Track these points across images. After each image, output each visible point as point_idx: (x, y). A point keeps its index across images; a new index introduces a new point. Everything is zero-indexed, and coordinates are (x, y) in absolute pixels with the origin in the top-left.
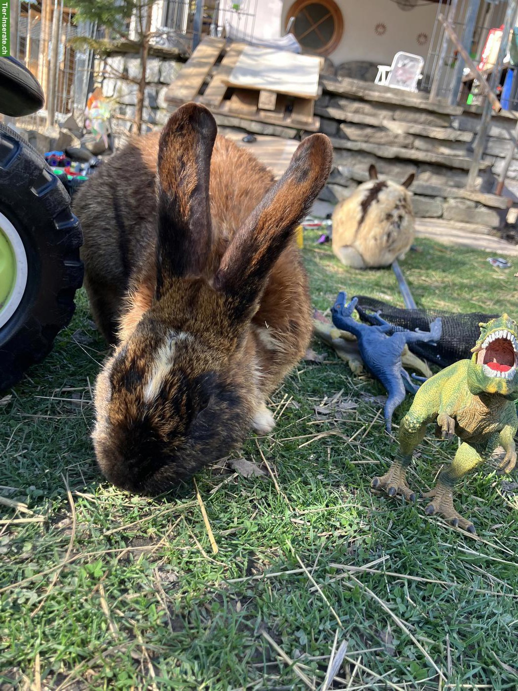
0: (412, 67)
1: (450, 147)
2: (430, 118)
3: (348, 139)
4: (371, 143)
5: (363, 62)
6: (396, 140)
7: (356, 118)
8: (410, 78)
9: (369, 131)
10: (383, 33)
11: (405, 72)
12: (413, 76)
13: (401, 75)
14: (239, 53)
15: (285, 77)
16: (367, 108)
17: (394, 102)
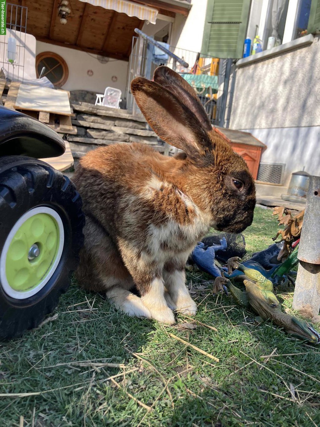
0: (115, 95)
1: (149, 140)
2: (135, 124)
3: (93, 138)
4: (105, 139)
5: (82, 91)
6: (120, 137)
7: (96, 126)
8: (115, 101)
9: (104, 133)
10: (92, 74)
11: (112, 98)
12: (117, 100)
13: (110, 99)
14: (18, 88)
15: (49, 102)
16: (99, 120)
17: (114, 116)
